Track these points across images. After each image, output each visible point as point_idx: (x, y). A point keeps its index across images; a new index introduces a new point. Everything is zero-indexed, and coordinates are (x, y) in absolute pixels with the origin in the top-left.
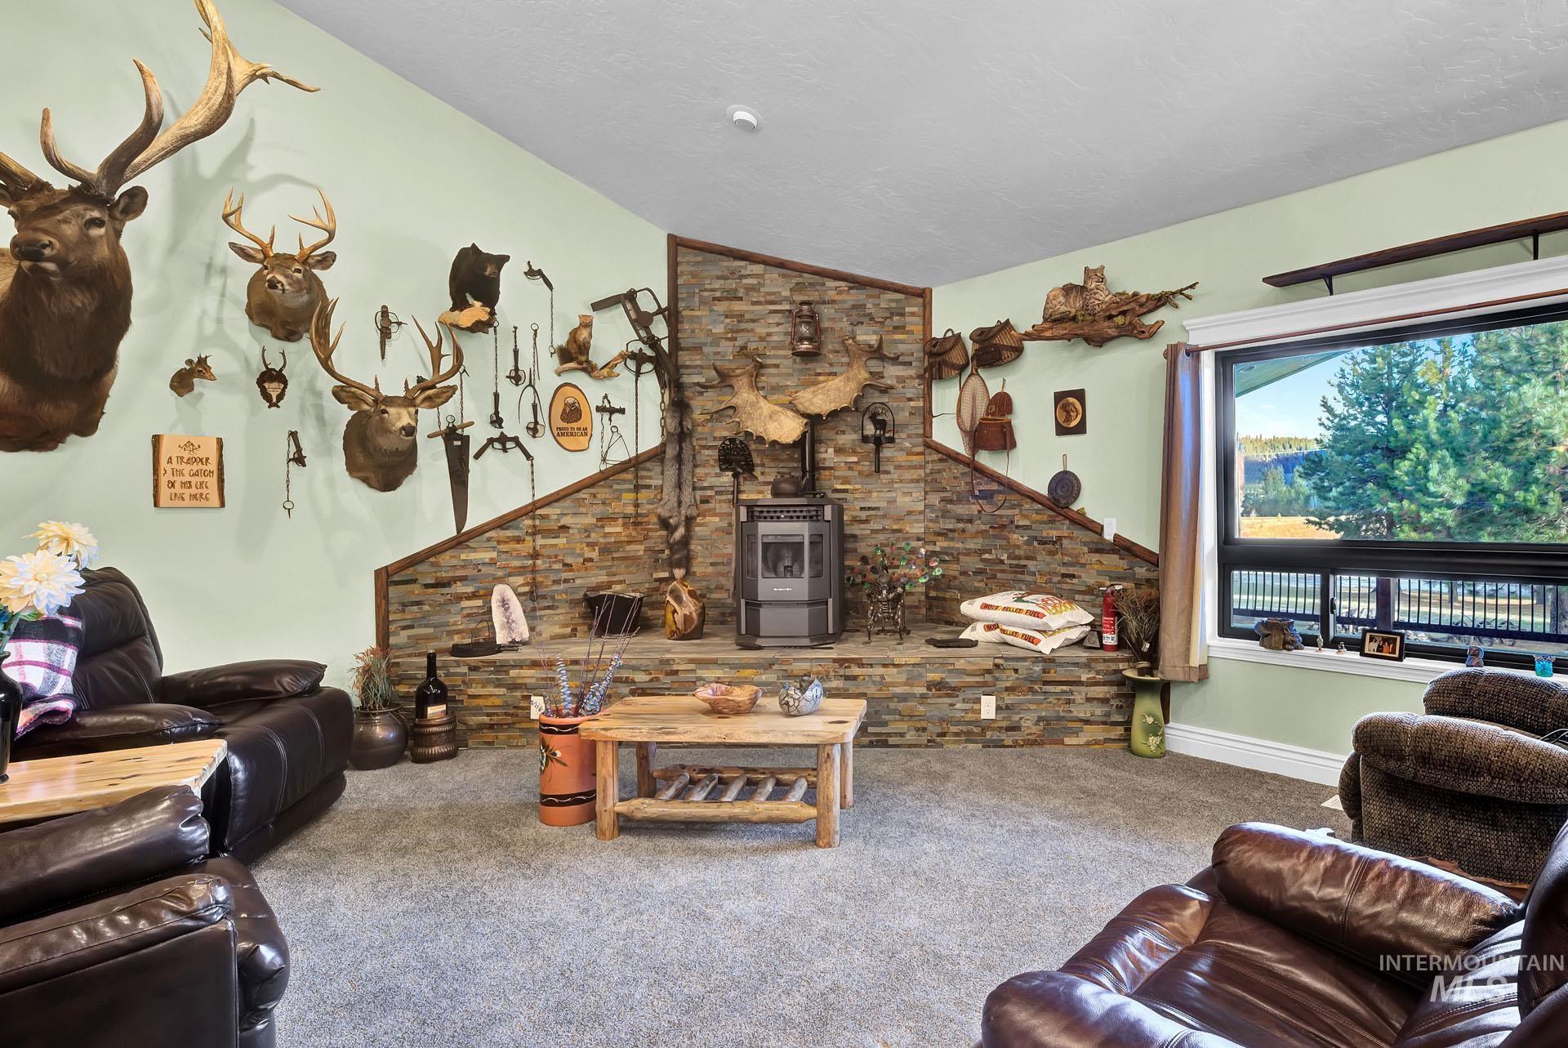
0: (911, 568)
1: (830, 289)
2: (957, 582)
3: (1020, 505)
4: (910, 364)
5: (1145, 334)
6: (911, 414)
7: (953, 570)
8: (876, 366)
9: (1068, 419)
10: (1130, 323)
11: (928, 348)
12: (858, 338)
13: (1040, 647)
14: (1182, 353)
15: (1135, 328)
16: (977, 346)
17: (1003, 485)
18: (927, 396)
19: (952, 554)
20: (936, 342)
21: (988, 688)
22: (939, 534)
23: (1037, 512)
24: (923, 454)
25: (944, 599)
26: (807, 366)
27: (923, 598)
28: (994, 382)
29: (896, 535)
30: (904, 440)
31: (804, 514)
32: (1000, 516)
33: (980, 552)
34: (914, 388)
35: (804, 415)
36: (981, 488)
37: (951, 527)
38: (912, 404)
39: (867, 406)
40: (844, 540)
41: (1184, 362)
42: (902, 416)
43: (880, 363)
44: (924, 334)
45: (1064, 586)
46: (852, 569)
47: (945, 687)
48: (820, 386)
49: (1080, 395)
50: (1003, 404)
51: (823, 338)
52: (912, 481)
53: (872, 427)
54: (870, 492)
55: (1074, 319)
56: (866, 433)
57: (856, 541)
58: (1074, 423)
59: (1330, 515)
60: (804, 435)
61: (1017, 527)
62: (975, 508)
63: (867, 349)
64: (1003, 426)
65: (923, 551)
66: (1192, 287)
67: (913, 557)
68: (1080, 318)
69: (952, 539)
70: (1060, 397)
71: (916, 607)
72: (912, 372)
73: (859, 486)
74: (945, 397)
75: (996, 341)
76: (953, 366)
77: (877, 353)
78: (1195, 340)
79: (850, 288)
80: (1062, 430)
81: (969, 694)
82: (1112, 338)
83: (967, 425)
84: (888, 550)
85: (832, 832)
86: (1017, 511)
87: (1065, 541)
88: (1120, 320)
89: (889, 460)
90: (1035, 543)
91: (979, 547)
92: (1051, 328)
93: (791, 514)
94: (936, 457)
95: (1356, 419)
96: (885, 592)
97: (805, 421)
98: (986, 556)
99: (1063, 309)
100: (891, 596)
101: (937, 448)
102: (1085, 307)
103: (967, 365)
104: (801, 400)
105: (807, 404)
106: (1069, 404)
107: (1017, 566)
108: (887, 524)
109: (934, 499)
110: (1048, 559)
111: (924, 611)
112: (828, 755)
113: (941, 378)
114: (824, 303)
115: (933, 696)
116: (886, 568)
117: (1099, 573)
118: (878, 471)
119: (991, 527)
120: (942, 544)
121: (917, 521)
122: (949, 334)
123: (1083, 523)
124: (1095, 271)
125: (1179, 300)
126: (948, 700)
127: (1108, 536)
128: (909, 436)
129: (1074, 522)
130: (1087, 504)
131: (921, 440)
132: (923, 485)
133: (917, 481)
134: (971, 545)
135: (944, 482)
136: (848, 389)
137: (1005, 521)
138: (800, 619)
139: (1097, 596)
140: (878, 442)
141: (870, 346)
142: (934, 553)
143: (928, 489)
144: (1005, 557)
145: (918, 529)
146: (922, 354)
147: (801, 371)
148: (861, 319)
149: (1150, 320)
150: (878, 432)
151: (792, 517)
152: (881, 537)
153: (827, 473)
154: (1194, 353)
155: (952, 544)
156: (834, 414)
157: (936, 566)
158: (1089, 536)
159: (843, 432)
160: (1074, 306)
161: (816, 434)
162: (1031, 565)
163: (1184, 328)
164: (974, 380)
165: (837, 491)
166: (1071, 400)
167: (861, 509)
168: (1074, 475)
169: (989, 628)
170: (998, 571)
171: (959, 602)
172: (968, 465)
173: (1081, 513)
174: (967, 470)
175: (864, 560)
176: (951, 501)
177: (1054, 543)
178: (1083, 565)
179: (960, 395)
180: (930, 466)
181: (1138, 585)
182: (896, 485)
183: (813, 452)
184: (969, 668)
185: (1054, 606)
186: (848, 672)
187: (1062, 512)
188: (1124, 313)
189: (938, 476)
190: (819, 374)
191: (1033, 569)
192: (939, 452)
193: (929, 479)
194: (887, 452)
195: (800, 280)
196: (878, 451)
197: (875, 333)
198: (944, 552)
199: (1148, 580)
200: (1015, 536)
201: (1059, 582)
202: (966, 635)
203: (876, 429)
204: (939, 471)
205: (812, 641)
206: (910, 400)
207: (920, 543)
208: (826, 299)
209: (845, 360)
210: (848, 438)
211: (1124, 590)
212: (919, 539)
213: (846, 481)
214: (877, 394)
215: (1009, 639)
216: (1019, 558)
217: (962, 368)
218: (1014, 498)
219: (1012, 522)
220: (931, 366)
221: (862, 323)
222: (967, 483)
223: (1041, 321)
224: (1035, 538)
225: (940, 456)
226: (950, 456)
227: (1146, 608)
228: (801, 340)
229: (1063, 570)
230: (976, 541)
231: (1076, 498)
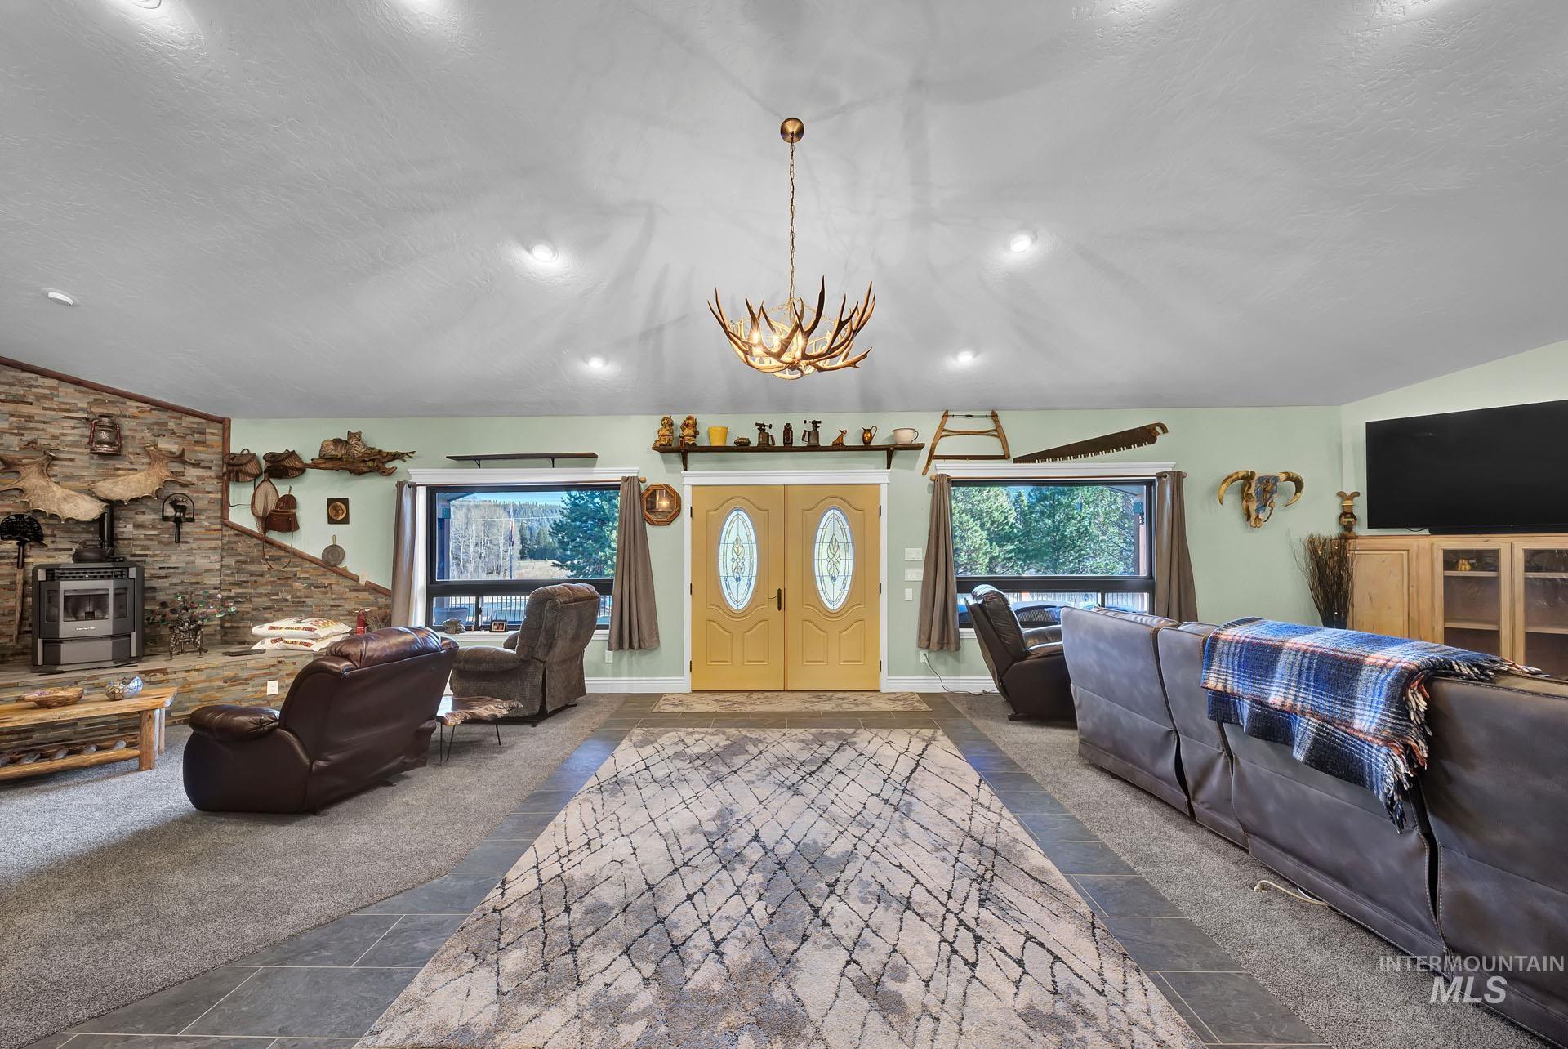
0: (209, 608)
1: (132, 407)
2: (249, 615)
3: (301, 565)
4: (210, 468)
5: (387, 473)
6: (209, 502)
7: (247, 607)
8: (177, 467)
9: (337, 515)
10: (377, 466)
11: (226, 460)
12: (159, 446)
13: (312, 648)
14: (406, 486)
15: (379, 469)
16: (269, 465)
17: (288, 552)
18: (225, 491)
19: (246, 597)
20: (234, 456)
21: (272, 676)
22: (234, 584)
23: (314, 569)
24: (221, 530)
25: (239, 627)
26: (107, 462)
27: (219, 628)
28: (283, 488)
29: (195, 586)
30: (203, 520)
31: (109, 574)
32: (287, 572)
33: (269, 595)
34: (215, 484)
35: (104, 500)
36: (271, 554)
37: (245, 579)
38: (211, 495)
39: (168, 495)
40: (146, 592)
41: (406, 490)
42: (202, 503)
43: (181, 465)
44: (224, 449)
45: (332, 612)
46: (152, 611)
47: (238, 680)
48: (120, 478)
49: (345, 502)
50: (289, 502)
51: (123, 442)
52: (210, 548)
53: (173, 510)
54: (170, 556)
55: (341, 459)
56: (165, 514)
57: (155, 592)
58: (341, 518)
59: (568, 560)
60: (103, 515)
61: (299, 578)
62: (265, 567)
63: (169, 454)
64: (289, 516)
65: (220, 596)
66: (413, 453)
67: (210, 601)
68: (345, 459)
69: (247, 587)
70: (331, 502)
71: (212, 635)
72: (211, 474)
73: (158, 552)
74: (241, 495)
75: (285, 463)
76: (249, 475)
77: (180, 458)
78: (414, 479)
79: (152, 409)
80: (331, 521)
81: (257, 681)
82: (367, 472)
83: (260, 511)
84: (187, 597)
85: (152, 760)
86: (298, 569)
87: (333, 586)
88: (370, 464)
89: (188, 533)
90: (312, 588)
91: (269, 592)
92: (323, 463)
93: (95, 574)
94: (232, 532)
95: (583, 499)
96: (186, 624)
97: (105, 504)
98: (275, 597)
99: (333, 453)
100: (192, 627)
101: (234, 527)
102: (348, 453)
103: (260, 474)
104: (102, 489)
105: (106, 492)
106: (337, 506)
107: (299, 602)
108: (187, 579)
109: (231, 561)
110: (321, 596)
111: (219, 637)
112: (150, 716)
113: (238, 481)
114: (125, 417)
115: (229, 686)
116: (186, 609)
117: (356, 603)
118: (178, 541)
119: (279, 579)
120: (235, 591)
121: (214, 576)
122: (246, 452)
123: (345, 575)
124: (355, 434)
125: (406, 458)
126: (240, 687)
127: (362, 582)
128: (208, 518)
129: (339, 574)
130: (349, 564)
131: (219, 520)
132: (220, 551)
133: (215, 548)
134: (262, 590)
135: (239, 549)
136: (149, 482)
137: (289, 575)
138: (106, 649)
139: (354, 616)
140: (178, 522)
141: (172, 453)
142: (229, 597)
143: (225, 554)
144: (289, 597)
145: (216, 581)
146: (221, 463)
147: (99, 466)
148: (163, 433)
149: (389, 465)
150: (178, 514)
151: (95, 577)
152: (180, 588)
153: (126, 542)
154: (414, 487)
155: (244, 591)
156: (135, 500)
157: (231, 606)
158: (349, 583)
159: (144, 513)
160: (340, 452)
161: (115, 513)
162: (309, 601)
163: (408, 473)
164: (266, 485)
165: (135, 555)
166: (339, 504)
167: (160, 568)
168: (340, 547)
169: (275, 641)
170: (284, 606)
171: (251, 628)
172: (261, 539)
173: (345, 569)
174: (259, 542)
175: (164, 604)
176: (245, 562)
177: (325, 587)
178: (345, 599)
179: (254, 494)
180: (227, 538)
181: (380, 608)
182: (194, 552)
183: (112, 527)
184: (257, 665)
185: (324, 624)
186: (153, 679)
187: (332, 568)
188: (373, 460)
189: (234, 546)
190: (119, 469)
191: (310, 603)
192: (235, 529)
193: (226, 547)
194: (186, 528)
195: (97, 397)
196: (178, 527)
197: (175, 443)
198: (239, 596)
199: (386, 605)
200: (297, 584)
201: (330, 610)
202: (256, 647)
203: (176, 512)
204: (235, 542)
205: (115, 663)
206: (209, 493)
207: (217, 591)
208: (127, 414)
209: (146, 460)
210: (148, 518)
211: (371, 611)
212: (215, 588)
213: (145, 548)
214: (178, 487)
215: (290, 646)
216: (300, 597)
217: (256, 477)
218: (297, 560)
219: (295, 575)
220: (229, 472)
221: (164, 436)
222: (259, 551)
223: (318, 457)
224: (312, 585)
225: (236, 532)
226: (244, 532)
227: (383, 620)
228: (101, 443)
229: (332, 603)
230: (265, 588)
231: (341, 561)
